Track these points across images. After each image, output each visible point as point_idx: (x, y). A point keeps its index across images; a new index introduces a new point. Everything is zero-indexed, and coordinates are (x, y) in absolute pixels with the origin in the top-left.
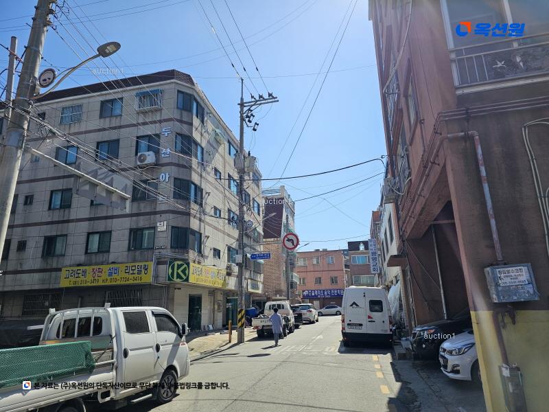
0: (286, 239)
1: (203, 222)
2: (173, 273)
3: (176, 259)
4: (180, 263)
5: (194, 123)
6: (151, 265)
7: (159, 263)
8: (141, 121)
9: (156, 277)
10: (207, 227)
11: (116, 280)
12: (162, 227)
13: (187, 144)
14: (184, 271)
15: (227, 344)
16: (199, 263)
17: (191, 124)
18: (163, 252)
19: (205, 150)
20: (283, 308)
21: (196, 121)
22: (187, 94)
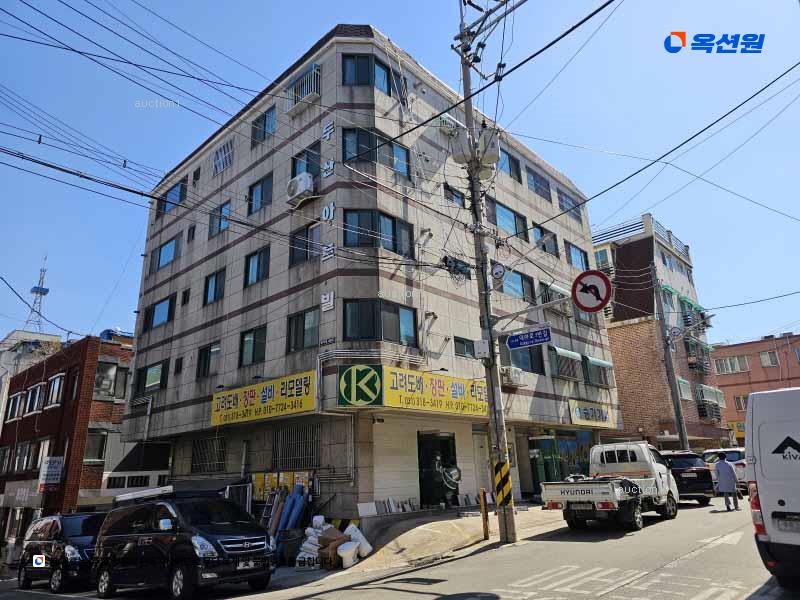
0: (580, 287)
1: (418, 286)
2: (348, 390)
3: (355, 361)
4: (362, 367)
5: (378, 103)
6: (314, 376)
7: (325, 372)
8: (297, 128)
9: (322, 399)
10: (425, 294)
11: (271, 409)
12: (327, 302)
13: (366, 144)
14: (371, 384)
15: (477, 542)
16: (413, 366)
17: (371, 106)
18: (332, 349)
19: (414, 152)
20: (634, 458)
21: (382, 100)
22: (359, 56)
